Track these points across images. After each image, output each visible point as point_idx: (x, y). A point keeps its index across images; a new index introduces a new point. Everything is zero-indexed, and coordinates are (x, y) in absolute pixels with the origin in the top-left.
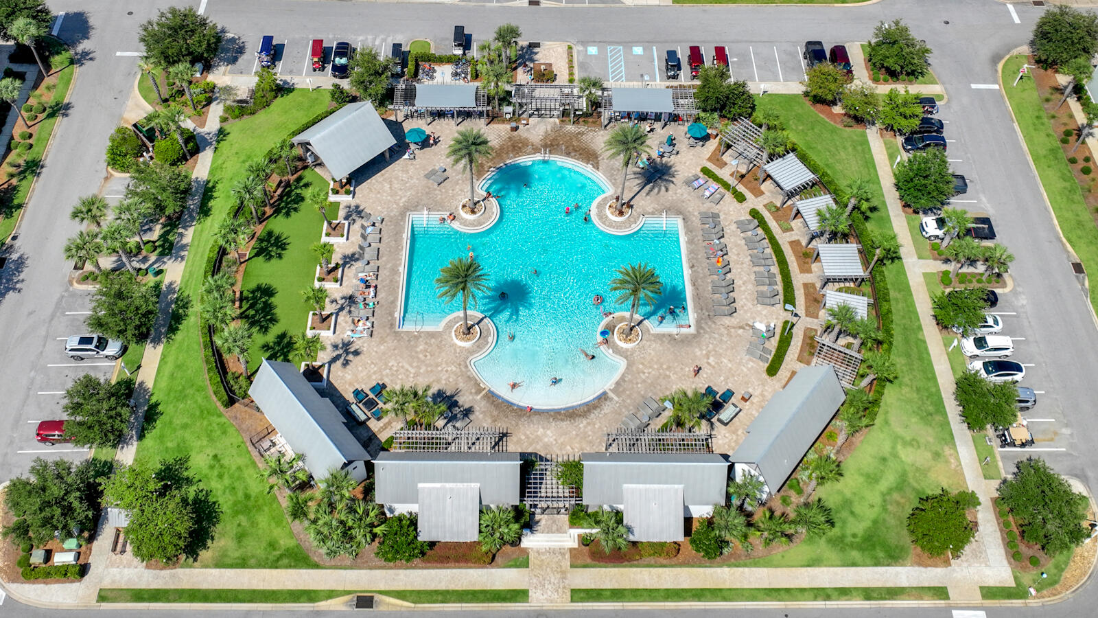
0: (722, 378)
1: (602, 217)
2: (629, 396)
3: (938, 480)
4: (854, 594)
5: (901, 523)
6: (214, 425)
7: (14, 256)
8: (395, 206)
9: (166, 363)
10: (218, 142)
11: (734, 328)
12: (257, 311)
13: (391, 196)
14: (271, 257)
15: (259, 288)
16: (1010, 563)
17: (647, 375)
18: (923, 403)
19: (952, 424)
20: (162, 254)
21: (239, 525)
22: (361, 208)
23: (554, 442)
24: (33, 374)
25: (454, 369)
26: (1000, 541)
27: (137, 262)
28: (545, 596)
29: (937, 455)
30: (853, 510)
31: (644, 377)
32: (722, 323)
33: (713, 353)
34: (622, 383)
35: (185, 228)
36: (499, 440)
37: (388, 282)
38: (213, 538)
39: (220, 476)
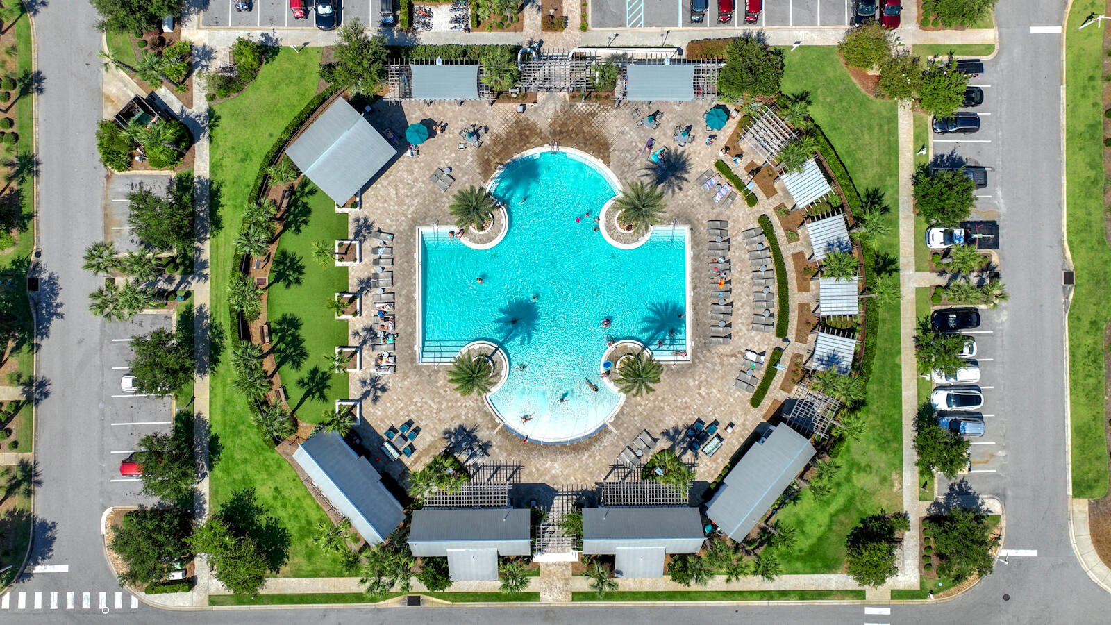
0: (710, 409)
1: (610, 228)
2: (627, 429)
3: (879, 504)
4: (792, 595)
5: (842, 540)
6: (270, 460)
7: (45, 276)
8: (403, 218)
9: (215, 395)
10: (211, 127)
11: (727, 356)
12: (287, 345)
13: (399, 205)
14: (290, 282)
15: (284, 319)
16: (920, 571)
17: (643, 407)
18: (884, 431)
19: (904, 450)
20: (185, 274)
21: (307, 546)
22: (370, 221)
23: (560, 474)
24: (101, 405)
25: (472, 404)
26: (917, 554)
27: (164, 282)
28: (552, 597)
29: (884, 480)
30: (804, 529)
31: (640, 410)
32: (716, 350)
33: (705, 383)
34: (621, 416)
35: (201, 241)
36: (514, 473)
37: (404, 311)
38: (288, 557)
39: (284, 506)
